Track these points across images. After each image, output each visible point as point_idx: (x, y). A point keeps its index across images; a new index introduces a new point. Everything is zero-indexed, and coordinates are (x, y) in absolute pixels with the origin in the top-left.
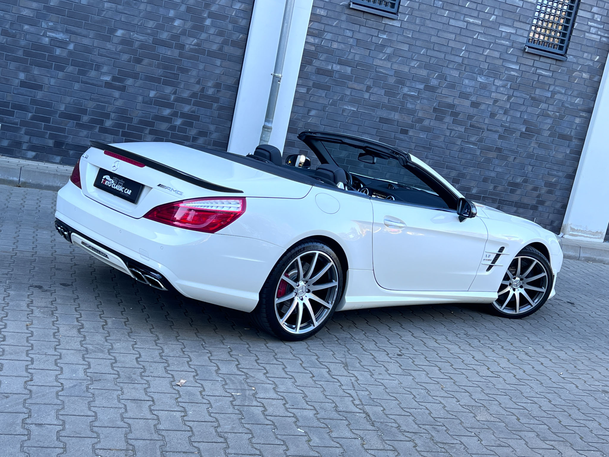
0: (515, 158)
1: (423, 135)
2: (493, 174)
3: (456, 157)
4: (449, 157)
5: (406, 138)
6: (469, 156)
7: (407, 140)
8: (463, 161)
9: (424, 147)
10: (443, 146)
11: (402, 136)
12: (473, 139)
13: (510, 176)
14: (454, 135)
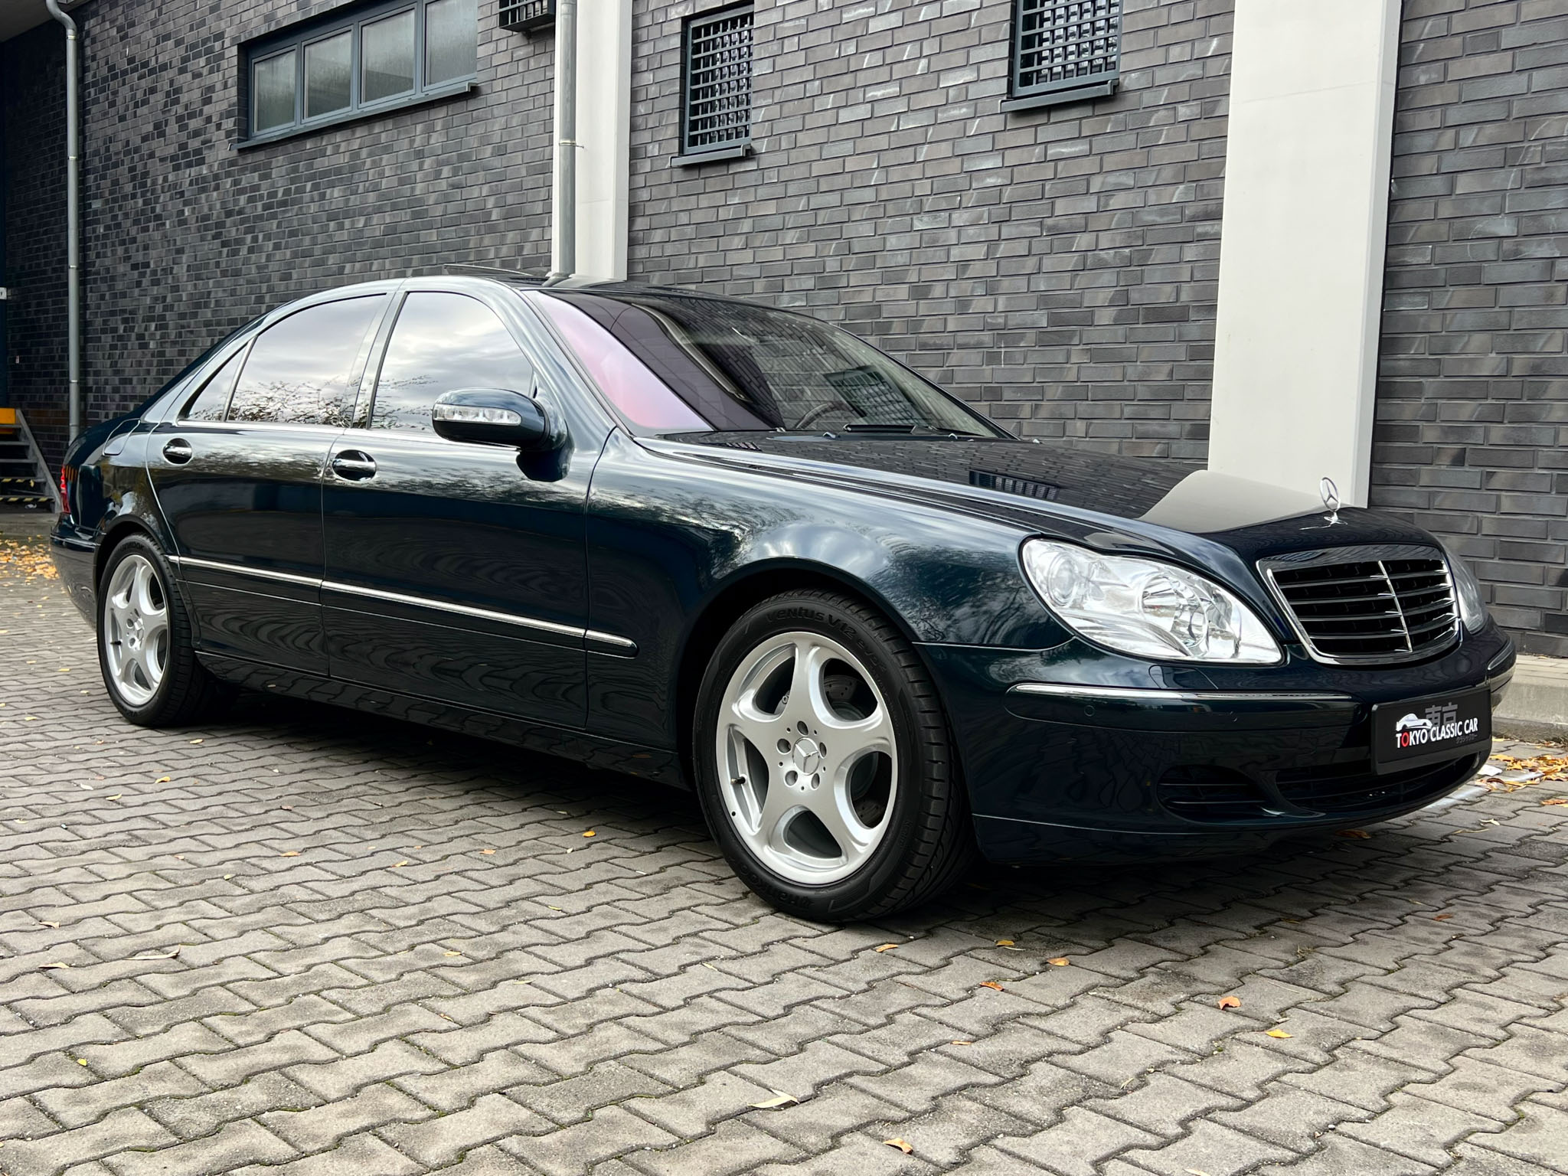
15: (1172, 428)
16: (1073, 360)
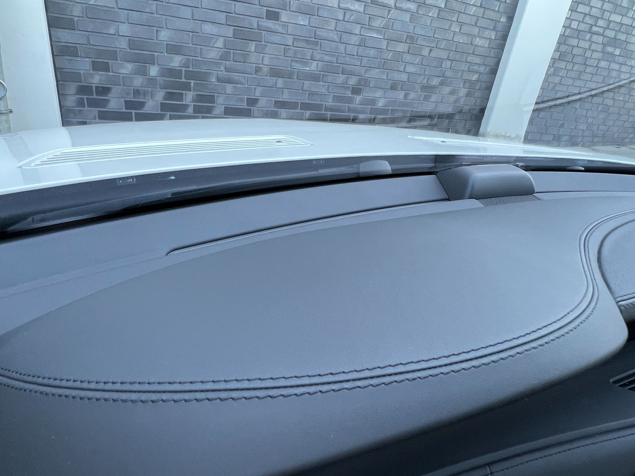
0: (431, 50)
1: (302, 20)
2: (404, 77)
3: (355, 54)
4: (344, 55)
5: (277, 27)
6: (372, 52)
7: (280, 29)
8: (365, 60)
9: (307, 42)
10: (336, 38)
11: (270, 24)
12: (377, 23)
13: (425, 77)
14: (350, 18)
15: (482, 69)
16: (452, 29)
